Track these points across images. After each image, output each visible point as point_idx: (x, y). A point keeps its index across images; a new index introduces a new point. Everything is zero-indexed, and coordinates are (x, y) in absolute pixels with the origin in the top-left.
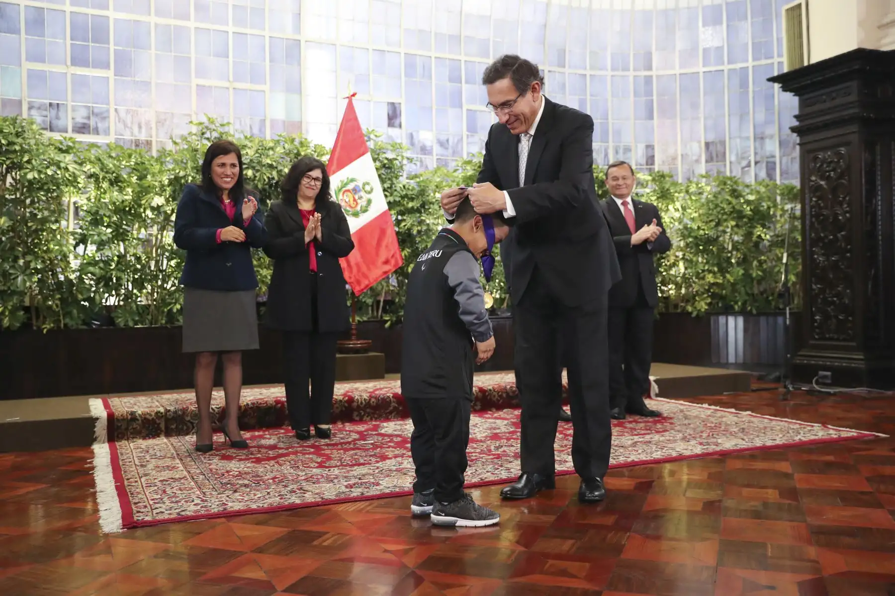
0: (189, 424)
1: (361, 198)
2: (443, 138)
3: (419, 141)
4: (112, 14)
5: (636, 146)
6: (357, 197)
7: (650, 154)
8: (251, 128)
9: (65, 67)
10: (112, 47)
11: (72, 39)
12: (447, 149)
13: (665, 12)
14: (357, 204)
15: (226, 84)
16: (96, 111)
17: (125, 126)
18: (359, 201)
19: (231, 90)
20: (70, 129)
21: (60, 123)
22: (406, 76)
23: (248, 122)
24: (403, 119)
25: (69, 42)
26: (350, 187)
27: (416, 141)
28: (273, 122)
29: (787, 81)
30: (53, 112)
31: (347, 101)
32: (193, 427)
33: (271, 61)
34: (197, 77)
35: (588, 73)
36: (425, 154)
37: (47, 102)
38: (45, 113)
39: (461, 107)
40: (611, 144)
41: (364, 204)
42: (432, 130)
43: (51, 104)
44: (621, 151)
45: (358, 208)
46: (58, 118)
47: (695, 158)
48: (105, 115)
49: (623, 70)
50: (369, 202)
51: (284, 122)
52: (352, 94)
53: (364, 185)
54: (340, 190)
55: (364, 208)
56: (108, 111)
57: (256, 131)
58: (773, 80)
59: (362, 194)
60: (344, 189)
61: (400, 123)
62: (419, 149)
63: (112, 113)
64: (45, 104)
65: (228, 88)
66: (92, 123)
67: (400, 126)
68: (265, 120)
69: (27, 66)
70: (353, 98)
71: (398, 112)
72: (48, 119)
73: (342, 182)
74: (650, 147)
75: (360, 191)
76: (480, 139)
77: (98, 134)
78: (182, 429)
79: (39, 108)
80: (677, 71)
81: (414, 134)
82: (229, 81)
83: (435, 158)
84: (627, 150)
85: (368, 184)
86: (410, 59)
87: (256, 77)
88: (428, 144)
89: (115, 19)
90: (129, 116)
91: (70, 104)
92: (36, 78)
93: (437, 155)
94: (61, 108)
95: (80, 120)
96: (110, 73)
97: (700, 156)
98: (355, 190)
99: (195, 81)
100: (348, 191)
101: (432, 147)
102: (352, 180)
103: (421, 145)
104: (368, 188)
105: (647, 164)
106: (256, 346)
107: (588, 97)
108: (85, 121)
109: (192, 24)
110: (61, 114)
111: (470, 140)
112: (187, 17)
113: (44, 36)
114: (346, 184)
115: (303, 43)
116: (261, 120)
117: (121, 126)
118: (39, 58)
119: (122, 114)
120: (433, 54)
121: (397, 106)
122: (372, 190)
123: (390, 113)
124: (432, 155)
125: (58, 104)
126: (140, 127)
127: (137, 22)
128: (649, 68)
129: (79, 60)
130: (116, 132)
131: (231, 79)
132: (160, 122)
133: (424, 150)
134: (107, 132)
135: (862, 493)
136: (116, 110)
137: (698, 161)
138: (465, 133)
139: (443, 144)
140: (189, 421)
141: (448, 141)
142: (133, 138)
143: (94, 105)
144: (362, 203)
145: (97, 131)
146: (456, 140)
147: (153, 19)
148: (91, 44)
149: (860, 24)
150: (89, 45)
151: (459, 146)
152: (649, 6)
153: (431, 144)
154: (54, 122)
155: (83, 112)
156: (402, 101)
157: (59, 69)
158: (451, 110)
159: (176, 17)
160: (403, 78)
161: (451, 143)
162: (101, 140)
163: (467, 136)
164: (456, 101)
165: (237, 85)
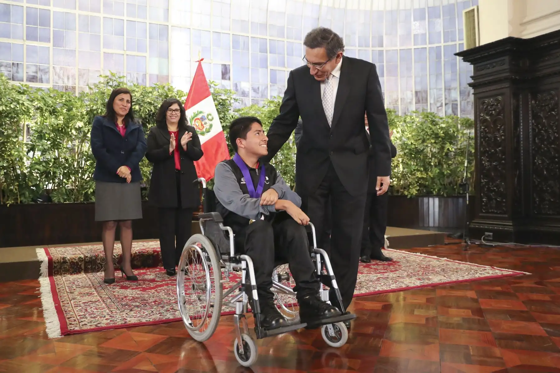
0: (99, 265)
1: (206, 123)
2: (256, 87)
3: (241, 89)
4: (52, 9)
6: (203, 123)
8: (137, 79)
9: (22, 41)
10: (52, 29)
11: (27, 24)
12: (258, 93)
13: (391, 11)
14: (203, 127)
15: (122, 52)
16: (41, 68)
17: (59, 77)
18: (205, 125)
19: (125, 56)
20: (25, 79)
21: (19, 75)
22: (233, 48)
23: (135, 76)
24: (232, 74)
25: (25, 25)
26: (199, 116)
27: (239, 88)
28: (151, 75)
29: (466, 55)
30: (15, 69)
31: (198, 63)
32: (102, 267)
33: (150, 38)
34: (104, 47)
36: (244, 96)
37: (11, 62)
38: (9, 69)
39: (267, 68)
41: (208, 127)
42: (249, 82)
43: (13, 64)
45: (204, 130)
46: (17, 72)
47: (409, 101)
48: (47, 70)
49: (366, 46)
50: (211, 126)
51: (158, 76)
52: (201, 59)
53: (208, 115)
54: (193, 119)
55: (207, 130)
56: (48, 68)
57: (140, 81)
58: (456, 54)
59: (207, 121)
60: (196, 118)
61: (230, 77)
62: (241, 93)
63: (51, 70)
64: (10, 64)
65: (123, 55)
66: (39, 75)
67: (229, 79)
68: (146, 74)
70: (201, 61)
71: (228, 71)
72: (11, 73)
73: (194, 113)
75: (205, 119)
76: (279, 87)
77: (42, 82)
78: (95, 268)
79: (6, 66)
80: (398, 48)
81: (238, 84)
82: (124, 50)
83: (251, 98)
85: (210, 115)
86: (236, 38)
87: (140, 47)
88: (246, 90)
89: (54, 12)
90: (62, 72)
91: (25, 64)
92: (4, 48)
93: (252, 97)
94: (20, 66)
95: (31, 74)
96: (50, 45)
97: (412, 99)
98: (202, 119)
99: (103, 50)
100: (198, 119)
101: (249, 92)
102: (201, 112)
103: (242, 90)
104: (210, 117)
106: (140, 216)
108: (34, 74)
109: (102, 15)
110: (20, 70)
111: (273, 88)
112: (99, 11)
113: (10, 22)
114: (197, 115)
115: (170, 27)
116: (143, 74)
117: (56, 77)
118: (7, 35)
119: (58, 70)
120: (250, 35)
121: (227, 66)
122: (213, 118)
123: (223, 71)
124: (249, 97)
125: (18, 64)
126: (68, 78)
127: (67, 13)
128: (382, 46)
129: (31, 36)
130: (53, 81)
131: (125, 49)
132: (81, 75)
133: (244, 94)
134: (48, 81)
135: (522, 312)
136: (54, 67)
137: (411, 103)
138: (269, 84)
139: (255, 90)
140: (99, 263)
141: (258, 88)
142: (64, 85)
143: (40, 65)
144: (207, 126)
145: (41, 81)
146: (264, 88)
147: (77, 12)
148: (39, 27)
149: (510, 22)
150: (37, 27)
151: (266, 92)
152: (381, 8)
153: (248, 90)
154: (15, 75)
155: (33, 69)
156: (231, 63)
157: (19, 42)
158: (260, 70)
159: (92, 10)
160: (231, 50)
161: (260, 90)
162: (44, 86)
163: (271, 86)
164: (264, 64)
165: (129, 53)
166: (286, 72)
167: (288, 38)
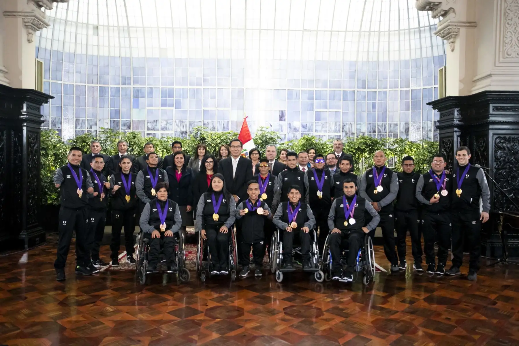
2: (304, 124)
3: (293, 126)
4: (175, 87)
5: (400, 123)
7: (407, 127)
8: (223, 125)
9: (159, 107)
10: (174, 98)
11: (161, 97)
12: (306, 128)
15: (214, 109)
16: (169, 122)
17: (178, 126)
19: (216, 111)
20: (160, 129)
22: (288, 99)
24: (286, 117)
26: (244, 153)
27: (292, 126)
28: (232, 122)
29: (435, 104)
30: (155, 124)
33: (232, 98)
34: (203, 107)
35: (377, 90)
36: (296, 131)
37: (153, 120)
38: (152, 124)
39: (313, 110)
40: (388, 123)
42: (299, 121)
43: (154, 121)
44: (393, 126)
46: (156, 125)
47: (429, 129)
48: (171, 123)
49: (395, 88)
51: (236, 122)
58: (429, 104)
61: (285, 119)
62: (293, 129)
66: (168, 126)
67: (285, 120)
68: (229, 121)
69: (147, 108)
70: (246, 119)
71: (284, 115)
72: (153, 126)
74: (407, 124)
76: (322, 123)
77: (169, 130)
79: (150, 123)
80: (422, 88)
81: (291, 123)
83: (300, 132)
84: (396, 125)
86: (290, 93)
87: (226, 105)
88: (297, 127)
89: (176, 89)
90: (180, 123)
91: (160, 120)
92: (150, 112)
93: (301, 131)
94: (157, 122)
95: (163, 126)
96: (173, 108)
97: (431, 127)
98: (246, 154)
99: (203, 109)
101: (299, 128)
102: (245, 150)
103: (294, 127)
105: (405, 132)
107: (377, 102)
108: (165, 126)
109: (202, 87)
110: (158, 124)
111: (317, 124)
112: (201, 85)
113: (153, 98)
115: (245, 90)
116: (227, 121)
118: (151, 105)
119: (177, 123)
120: (300, 89)
121: (284, 112)
123: (281, 115)
126: (183, 127)
127: (183, 89)
128: (409, 87)
129: (163, 105)
130: (175, 129)
131: (216, 107)
132: (190, 125)
133: (295, 130)
134: (172, 130)
136: (175, 121)
137: (430, 130)
138: (314, 121)
139: (303, 127)
141: (306, 125)
142: (181, 131)
143: (168, 120)
146: (311, 124)
147: (189, 87)
148: (167, 98)
149: (461, 81)
151: (312, 127)
152: (407, 58)
153: (299, 127)
154: (155, 127)
155: (165, 123)
156: (286, 110)
157: (157, 108)
158: (308, 112)
159: (197, 85)
160: (287, 100)
161: (308, 126)
162: (169, 132)
163: (316, 123)
164: (311, 108)
165: (218, 108)
166: (328, 112)
167: (330, 88)
